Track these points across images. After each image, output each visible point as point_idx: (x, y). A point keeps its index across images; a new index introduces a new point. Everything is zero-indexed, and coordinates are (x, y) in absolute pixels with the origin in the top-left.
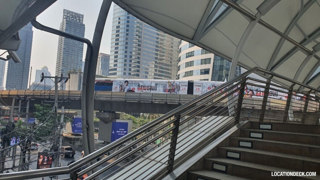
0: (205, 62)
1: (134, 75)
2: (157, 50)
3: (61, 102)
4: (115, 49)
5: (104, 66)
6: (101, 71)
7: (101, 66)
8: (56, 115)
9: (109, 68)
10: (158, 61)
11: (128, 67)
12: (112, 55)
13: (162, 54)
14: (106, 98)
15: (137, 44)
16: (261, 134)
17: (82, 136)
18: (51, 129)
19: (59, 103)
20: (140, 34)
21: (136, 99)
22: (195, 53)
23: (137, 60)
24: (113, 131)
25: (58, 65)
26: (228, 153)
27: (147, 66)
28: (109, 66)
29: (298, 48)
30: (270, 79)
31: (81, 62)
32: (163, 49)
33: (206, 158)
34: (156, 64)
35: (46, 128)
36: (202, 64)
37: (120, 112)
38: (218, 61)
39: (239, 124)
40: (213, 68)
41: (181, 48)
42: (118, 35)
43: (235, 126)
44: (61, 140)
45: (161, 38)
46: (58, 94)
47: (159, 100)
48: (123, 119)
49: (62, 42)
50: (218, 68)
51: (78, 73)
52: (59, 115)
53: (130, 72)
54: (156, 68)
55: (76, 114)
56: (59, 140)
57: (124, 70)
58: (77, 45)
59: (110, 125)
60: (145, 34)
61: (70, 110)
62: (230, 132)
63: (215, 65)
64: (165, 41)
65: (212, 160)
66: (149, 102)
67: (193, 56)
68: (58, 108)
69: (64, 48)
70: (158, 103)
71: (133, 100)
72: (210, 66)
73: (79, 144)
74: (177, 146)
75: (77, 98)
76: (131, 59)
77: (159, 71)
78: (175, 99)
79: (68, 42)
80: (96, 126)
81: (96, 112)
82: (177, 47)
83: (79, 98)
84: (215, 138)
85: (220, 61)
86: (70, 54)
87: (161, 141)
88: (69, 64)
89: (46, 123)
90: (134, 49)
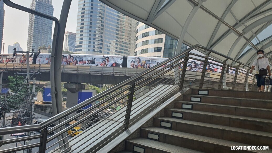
0: (158, 41)
1: (98, 51)
2: (117, 30)
3: (33, 74)
4: (81, 29)
5: (71, 43)
6: (69, 48)
7: (69, 43)
8: (28, 86)
9: (75, 45)
10: (119, 40)
11: (92, 45)
12: (78, 34)
13: (122, 34)
14: (73, 71)
15: (100, 24)
16: (200, 99)
17: (51, 104)
18: (24, 98)
19: (30, 75)
20: (102, 16)
21: (100, 73)
22: (150, 34)
23: (100, 38)
24: (80, 100)
25: (29, 42)
26: (173, 113)
27: (109, 44)
28: (75, 43)
29: (232, 30)
30: (208, 55)
31: (50, 39)
32: (123, 29)
33: (156, 117)
34: (117, 43)
35: (19, 97)
36: (155, 43)
37: (85, 84)
38: (168, 41)
39: (183, 91)
40: (165, 47)
41: (138, 29)
42: (83, 16)
43: (179, 92)
44: (33, 107)
45: (121, 20)
46: (30, 67)
47: (120, 74)
48: (88, 89)
49: (33, 21)
50: (168, 47)
51: (48, 49)
52: (31, 86)
53: (94, 49)
54: (117, 46)
55: (46, 85)
56: (31, 107)
57: (89, 47)
58: (46, 24)
59: (77, 95)
60: (107, 16)
61: (41, 81)
62: (175, 97)
63: (166, 44)
64: (124, 22)
65: (160, 119)
66: (111, 75)
67: (148, 36)
68: (30, 80)
69: (34, 27)
70: (118, 75)
71: (97, 73)
72: (162, 45)
73: (49, 111)
74: (132, 108)
75: (47, 71)
76: (94, 37)
77: (120, 49)
78: (132, 72)
79: (38, 21)
80: (64, 96)
81: (64, 83)
82: (134, 28)
83: (49, 71)
84: (163, 102)
85: (170, 40)
86: (41, 32)
87: (120, 108)
88: (39, 41)
89: (19, 92)
90: (97, 29)
